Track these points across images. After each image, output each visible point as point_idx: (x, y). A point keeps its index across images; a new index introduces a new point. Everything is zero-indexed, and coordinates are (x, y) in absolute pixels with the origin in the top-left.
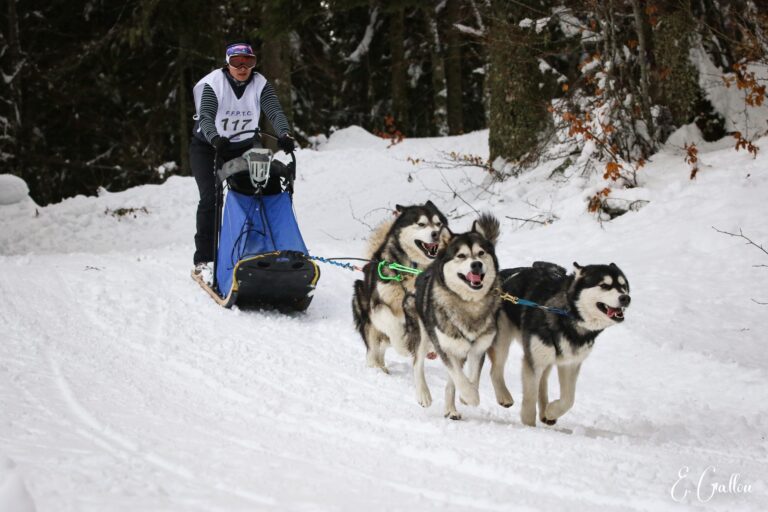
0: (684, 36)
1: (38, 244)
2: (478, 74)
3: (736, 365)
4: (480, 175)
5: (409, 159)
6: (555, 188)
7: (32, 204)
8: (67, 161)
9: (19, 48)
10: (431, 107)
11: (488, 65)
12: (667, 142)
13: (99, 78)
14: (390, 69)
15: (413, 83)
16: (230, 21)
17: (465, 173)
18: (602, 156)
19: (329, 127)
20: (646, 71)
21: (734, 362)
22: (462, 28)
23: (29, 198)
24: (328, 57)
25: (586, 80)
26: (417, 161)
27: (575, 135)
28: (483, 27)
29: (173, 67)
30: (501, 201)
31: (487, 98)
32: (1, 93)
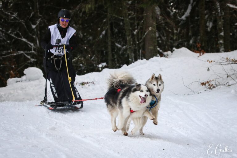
5: (208, 61)
9: (39, 13)
10: (216, 40)
14: (199, 23)
15: (209, 29)
16: (130, 2)
17: (232, 67)
19: (172, 48)
22: (231, 6)
23: (43, 77)
24: (173, 17)
26: (212, 61)
29: (105, 21)
32: (31, 33)
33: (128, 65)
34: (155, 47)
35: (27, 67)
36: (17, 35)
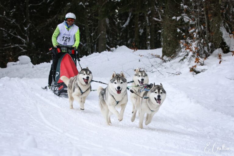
0: (219, 23)
1: (33, 76)
2: (159, 32)
3: (230, 116)
4: (159, 60)
5: (139, 55)
6: (181, 65)
7: (31, 64)
8: (42, 53)
9: (29, 20)
10: (145, 41)
11: (162, 30)
12: (213, 53)
13: (52, 30)
14: (134, 29)
15: (141, 34)
16: (89, 15)
17: (155, 60)
18: (194, 56)
19: (116, 46)
20: (207, 33)
21: (230, 115)
22: (156, 19)
23: (31, 63)
24: (117, 26)
25: (190, 35)
27: (187, 50)
28: (161, 19)
30: (165, 68)
31: (162, 39)
32: (23, 33)
33: (86, 56)
34: (105, 44)
35: (20, 55)
36: (15, 34)
